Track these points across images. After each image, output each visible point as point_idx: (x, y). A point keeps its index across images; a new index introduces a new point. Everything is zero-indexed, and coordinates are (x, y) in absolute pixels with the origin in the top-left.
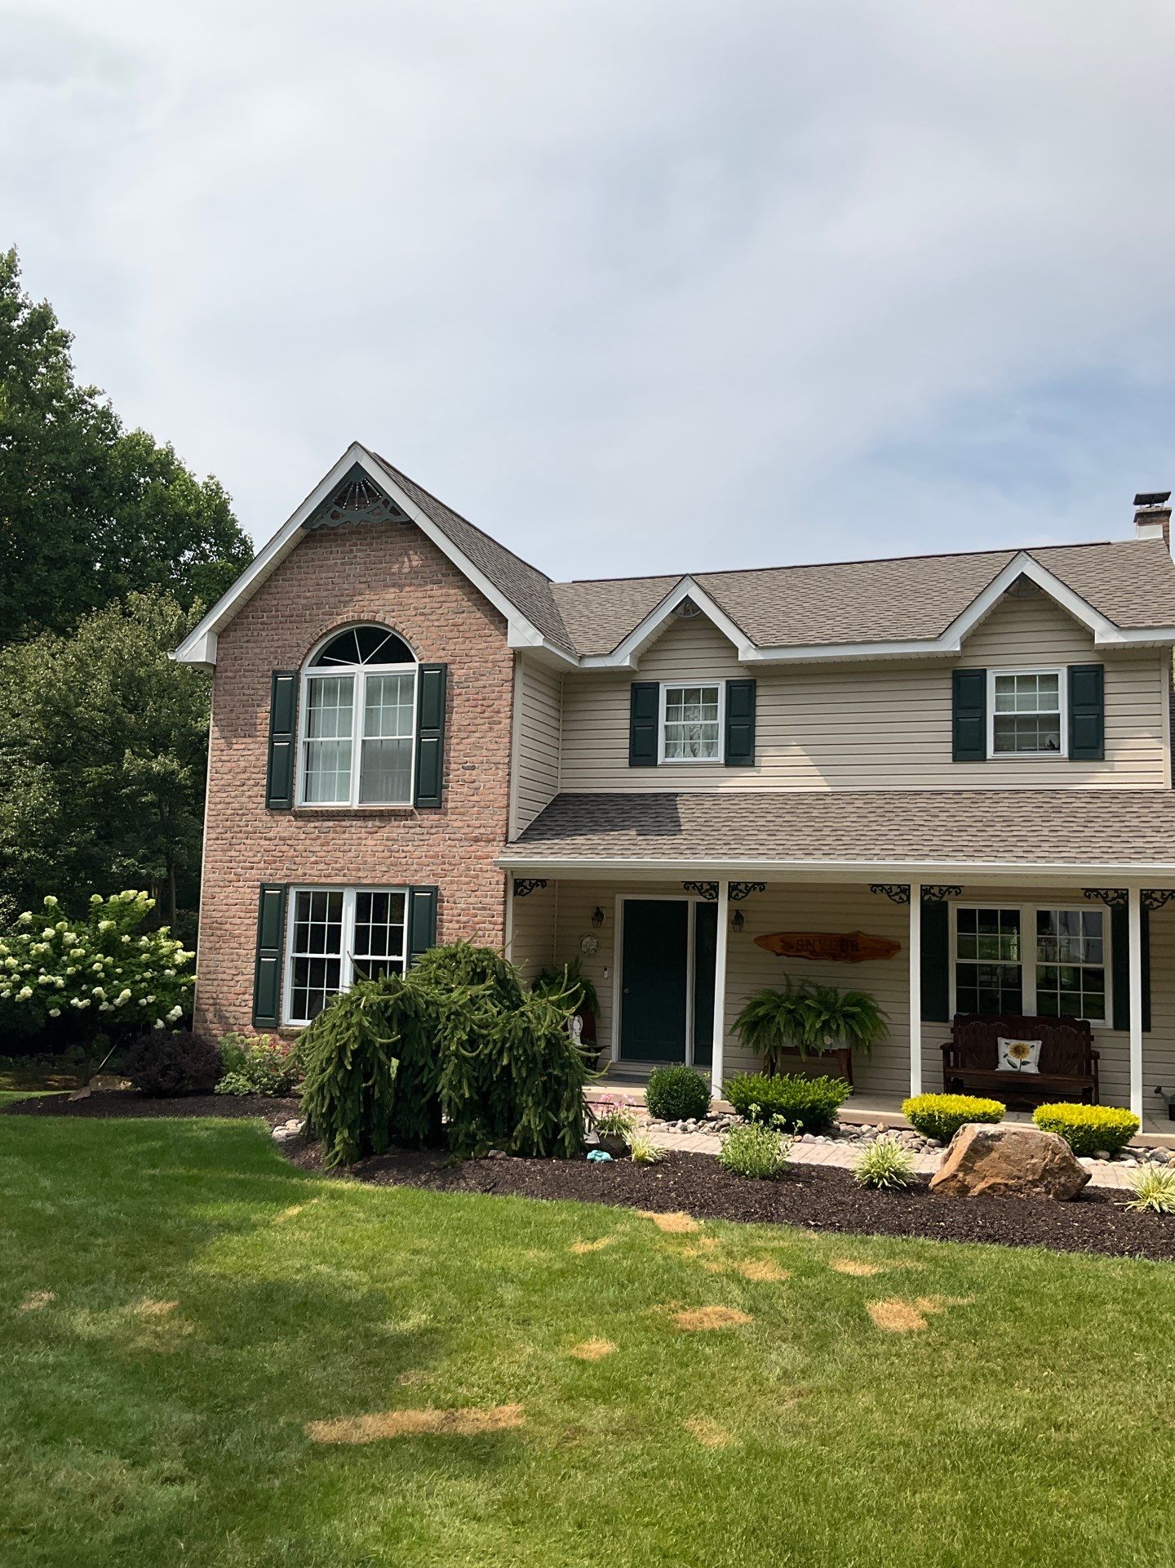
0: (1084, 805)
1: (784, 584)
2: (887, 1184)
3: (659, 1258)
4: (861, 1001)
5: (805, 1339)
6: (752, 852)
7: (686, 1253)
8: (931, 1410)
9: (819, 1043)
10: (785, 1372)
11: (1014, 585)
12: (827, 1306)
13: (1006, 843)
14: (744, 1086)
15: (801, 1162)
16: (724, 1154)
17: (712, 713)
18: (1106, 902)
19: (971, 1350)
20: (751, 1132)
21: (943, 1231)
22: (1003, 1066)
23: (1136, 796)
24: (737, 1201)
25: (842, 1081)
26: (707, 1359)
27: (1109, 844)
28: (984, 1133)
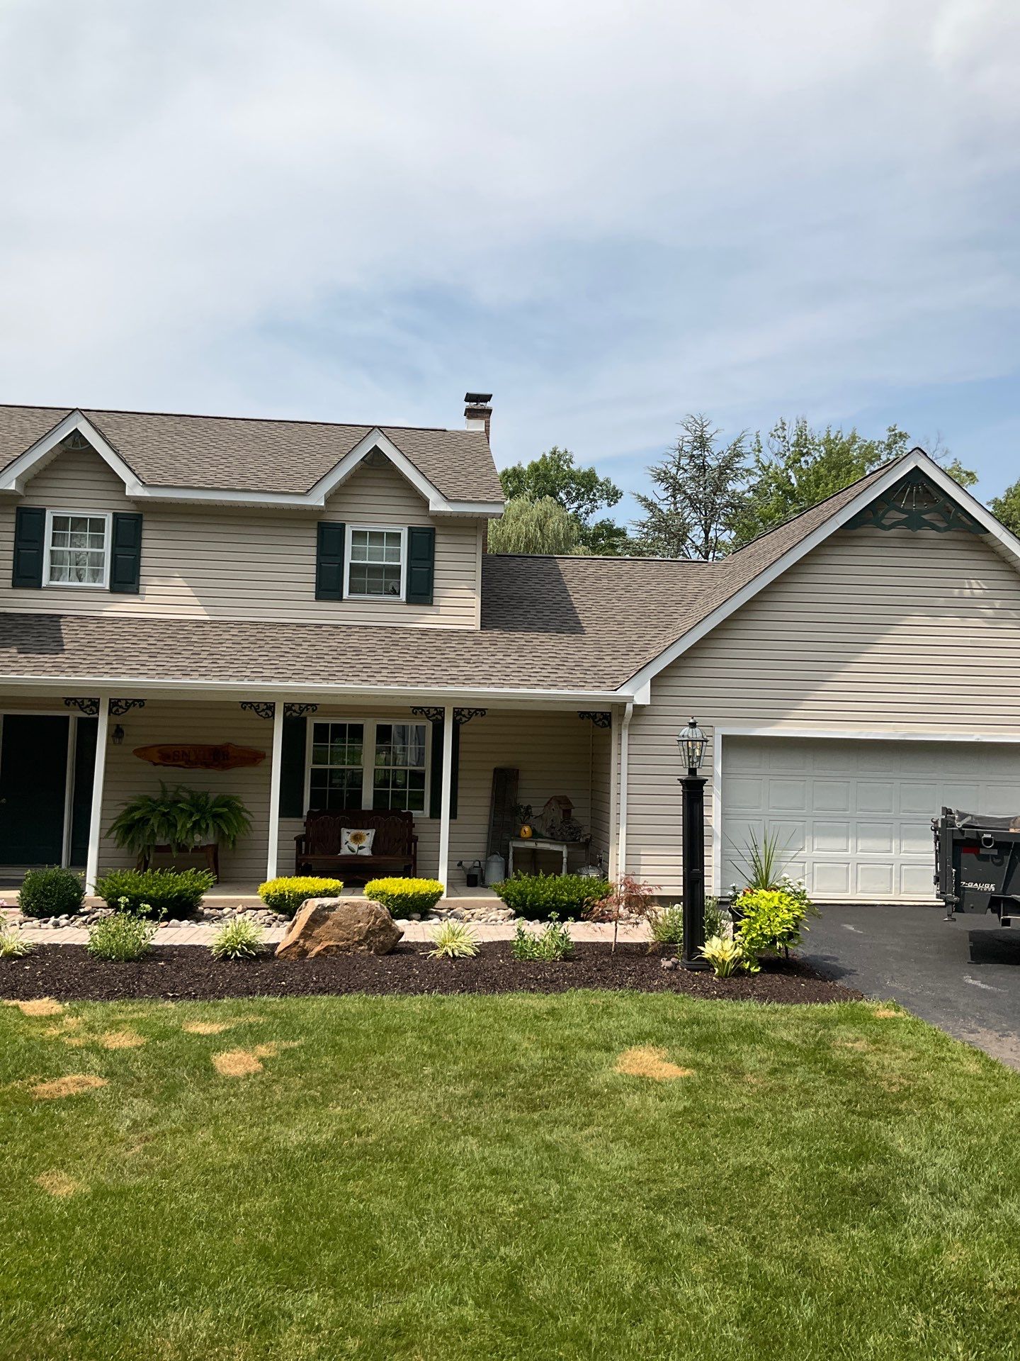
0: (416, 640)
1: (172, 430)
2: (239, 955)
3: (22, 1040)
4: (228, 803)
5: (156, 1092)
6: (133, 671)
7: (49, 1032)
8: (259, 1135)
9: (189, 840)
10: (135, 1122)
11: (369, 456)
12: (177, 1062)
13: (355, 669)
14: (116, 883)
15: (165, 944)
16: (92, 943)
17: (99, 542)
18: (428, 718)
19: (297, 1082)
20: (119, 922)
21: (284, 989)
22: (345, 851)
23: (455, 634)
24: (102, 983)
25: (207, 872)
26: (62, 1122)
27: (432, 672)
28: (322, 905)
